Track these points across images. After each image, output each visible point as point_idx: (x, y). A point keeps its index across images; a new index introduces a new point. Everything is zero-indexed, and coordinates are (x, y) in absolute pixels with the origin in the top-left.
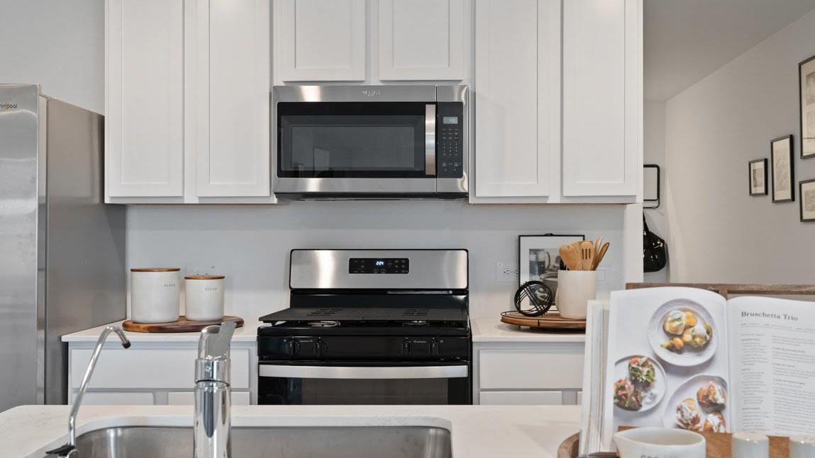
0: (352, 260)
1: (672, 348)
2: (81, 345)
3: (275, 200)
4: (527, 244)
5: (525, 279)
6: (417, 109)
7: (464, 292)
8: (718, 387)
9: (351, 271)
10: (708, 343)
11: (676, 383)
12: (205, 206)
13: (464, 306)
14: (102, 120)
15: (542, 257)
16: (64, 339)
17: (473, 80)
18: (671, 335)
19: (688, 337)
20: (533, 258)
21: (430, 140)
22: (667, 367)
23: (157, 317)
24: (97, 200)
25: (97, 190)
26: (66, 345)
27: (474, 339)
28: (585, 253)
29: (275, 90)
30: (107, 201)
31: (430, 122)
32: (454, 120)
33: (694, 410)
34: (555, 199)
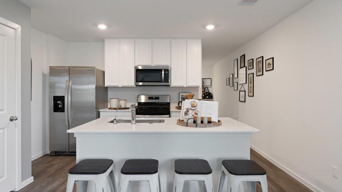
0: (149, 97)
1: (192, 107)
2: (102, 111)
3: (135, 86)
4: (181, 94)
5: (180, 100)
6: (161, 70)
7: (169, 103)
8: (197, 112)
9: (149, 99)
10: (196, 106)
11: (192, 111)
12: (123, 87)
13: (169, 105)
14: (104, 72)
15: (183, 97)
16: (99, 110)
17: (171, 65)
18: (192, 105)
19: (194, 106)
20: (182, 97)
21: (163, 76)
22: (191, 109)
23: (114, 107)
24: (103, 86)
25: (103, 85)
26: (99, 111)
27: (171, 110)
28: (190, 96)
29: (136, 67)
30: (105, 86)
31: (163, 72)
32: (167, 72)
33: (194, 114)
34: (185, 86)
